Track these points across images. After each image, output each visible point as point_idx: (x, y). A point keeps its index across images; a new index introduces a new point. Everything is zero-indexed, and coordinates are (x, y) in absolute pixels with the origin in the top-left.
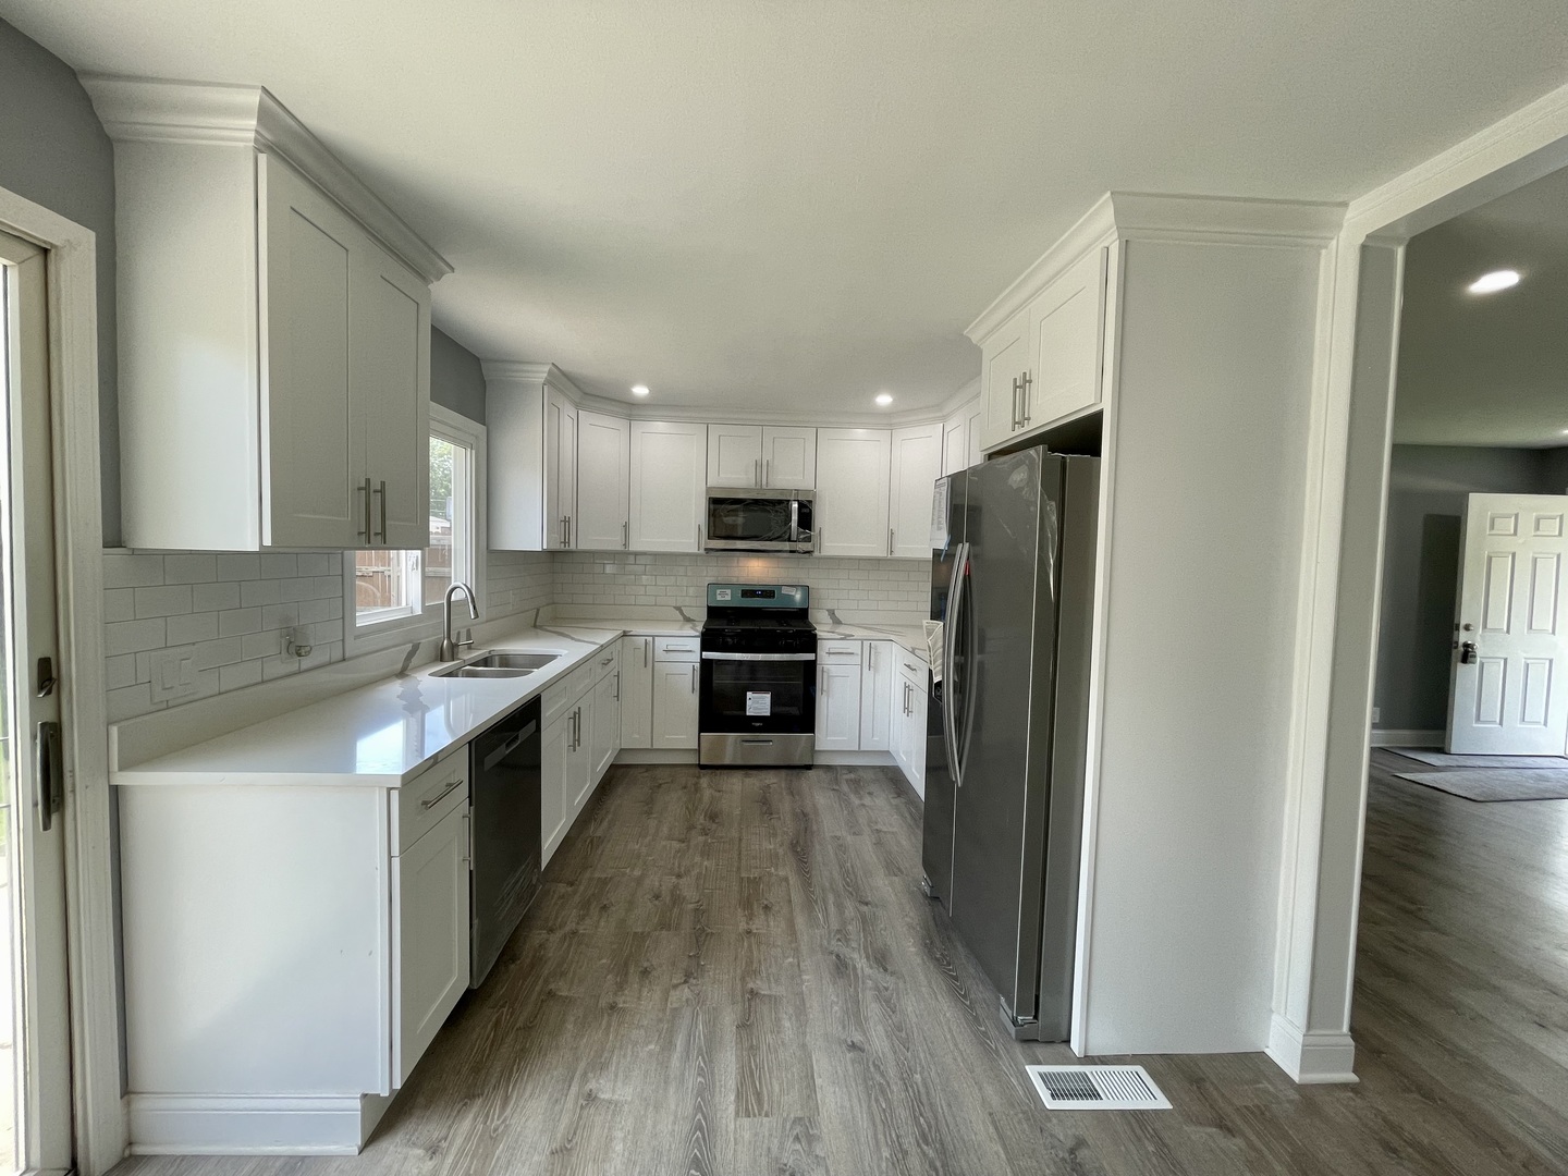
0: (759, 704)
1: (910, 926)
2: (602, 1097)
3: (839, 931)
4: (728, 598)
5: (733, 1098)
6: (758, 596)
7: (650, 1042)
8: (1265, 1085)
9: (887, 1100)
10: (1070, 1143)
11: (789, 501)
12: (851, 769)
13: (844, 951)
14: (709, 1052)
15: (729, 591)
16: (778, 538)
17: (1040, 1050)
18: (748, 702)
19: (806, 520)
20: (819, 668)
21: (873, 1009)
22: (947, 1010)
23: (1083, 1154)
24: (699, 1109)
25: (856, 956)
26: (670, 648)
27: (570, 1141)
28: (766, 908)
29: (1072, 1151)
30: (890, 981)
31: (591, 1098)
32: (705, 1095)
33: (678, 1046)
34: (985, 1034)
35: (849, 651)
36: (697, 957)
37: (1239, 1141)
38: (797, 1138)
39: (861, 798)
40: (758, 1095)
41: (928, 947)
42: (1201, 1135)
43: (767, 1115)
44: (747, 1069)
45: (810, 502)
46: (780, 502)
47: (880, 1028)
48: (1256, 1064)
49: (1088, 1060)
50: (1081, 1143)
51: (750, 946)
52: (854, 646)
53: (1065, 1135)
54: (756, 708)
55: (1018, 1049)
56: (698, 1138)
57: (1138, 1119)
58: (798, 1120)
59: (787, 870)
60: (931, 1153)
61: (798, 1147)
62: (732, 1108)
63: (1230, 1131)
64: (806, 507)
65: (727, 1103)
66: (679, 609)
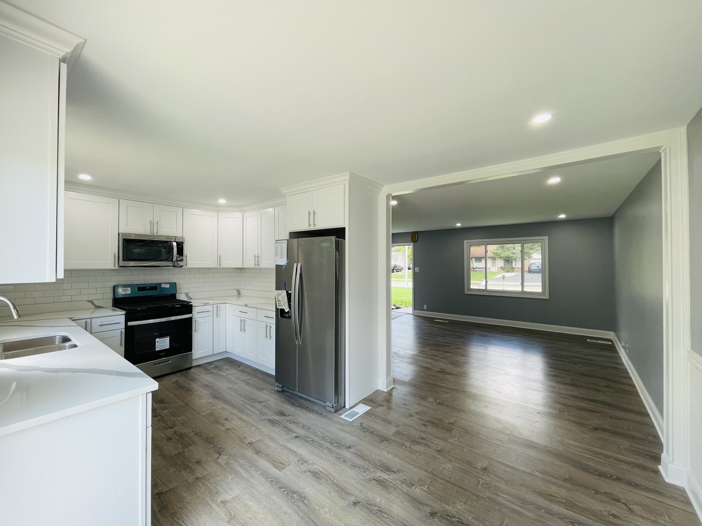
0: (163, 343)
1: (283, 402)
2: (228, 499)
3: (261, 413)
4: (129, 292)
5: (274, 469)
6: (148, 290)
7: (228, 476)
8: (382, 395)
9: (316, 442)
10: (360, 425)
11: (171, 242)
12: (210, 363)
13: (269, 417)
14: (253, 464)
15: (129, 289)
16: (166, 260)
17: (340, 412)
18: (157, 344)
19: (180, 251)
20: (193, 320)
21: (292, 426)
22: (313, 416)
23: (363, 425)
24: (267, 478)
25: (273, 417)
26: (103, 323)
27: (231, 515)
28: (226, 420)
29: (361, 426)
30: (290, 418)
31: (224, 503)
32: (265, 474)
33: (240, 470)
34: (325, 416)
35: (208, 310)
36: (215, 446)
37: (385, 407)
38: (302, 464)
39: (225, 372)
40: (282, 463)
41: (293, 404)
42: (379, 409)
43: (289, 465)
44: (272, 461)
45: (182, 243)
46: (166, 242)
47: (298, 429)
48: (377, 392)
49: (351, 408)
50: (361, 424)
51: (233, 432)
52: (209, 308)
53: (357, 424)
54: (161, 346)
55: (335, 414)
56: (274, 483)
57: (367, 413)
58: (298, 461)
59: (220, 405)
60: (336, 445)
61: (304, 465)
62: (277, 471)
63: (383, 406)
64: (180, 245)
65: (275, 471)
66: (91, 302)
